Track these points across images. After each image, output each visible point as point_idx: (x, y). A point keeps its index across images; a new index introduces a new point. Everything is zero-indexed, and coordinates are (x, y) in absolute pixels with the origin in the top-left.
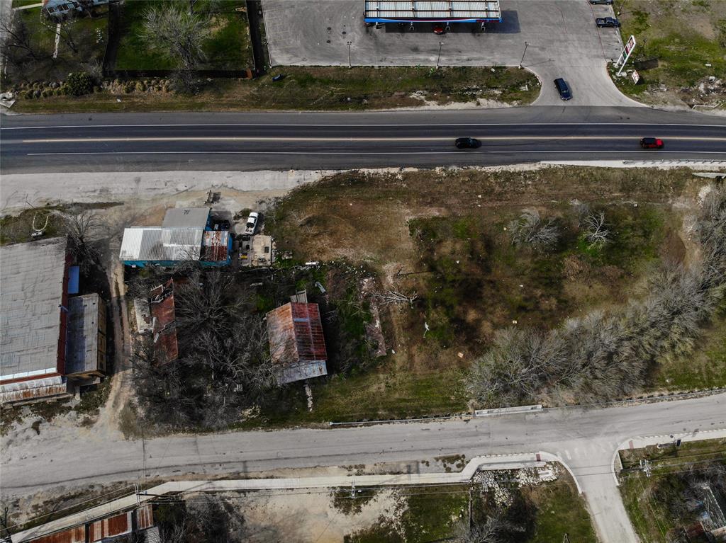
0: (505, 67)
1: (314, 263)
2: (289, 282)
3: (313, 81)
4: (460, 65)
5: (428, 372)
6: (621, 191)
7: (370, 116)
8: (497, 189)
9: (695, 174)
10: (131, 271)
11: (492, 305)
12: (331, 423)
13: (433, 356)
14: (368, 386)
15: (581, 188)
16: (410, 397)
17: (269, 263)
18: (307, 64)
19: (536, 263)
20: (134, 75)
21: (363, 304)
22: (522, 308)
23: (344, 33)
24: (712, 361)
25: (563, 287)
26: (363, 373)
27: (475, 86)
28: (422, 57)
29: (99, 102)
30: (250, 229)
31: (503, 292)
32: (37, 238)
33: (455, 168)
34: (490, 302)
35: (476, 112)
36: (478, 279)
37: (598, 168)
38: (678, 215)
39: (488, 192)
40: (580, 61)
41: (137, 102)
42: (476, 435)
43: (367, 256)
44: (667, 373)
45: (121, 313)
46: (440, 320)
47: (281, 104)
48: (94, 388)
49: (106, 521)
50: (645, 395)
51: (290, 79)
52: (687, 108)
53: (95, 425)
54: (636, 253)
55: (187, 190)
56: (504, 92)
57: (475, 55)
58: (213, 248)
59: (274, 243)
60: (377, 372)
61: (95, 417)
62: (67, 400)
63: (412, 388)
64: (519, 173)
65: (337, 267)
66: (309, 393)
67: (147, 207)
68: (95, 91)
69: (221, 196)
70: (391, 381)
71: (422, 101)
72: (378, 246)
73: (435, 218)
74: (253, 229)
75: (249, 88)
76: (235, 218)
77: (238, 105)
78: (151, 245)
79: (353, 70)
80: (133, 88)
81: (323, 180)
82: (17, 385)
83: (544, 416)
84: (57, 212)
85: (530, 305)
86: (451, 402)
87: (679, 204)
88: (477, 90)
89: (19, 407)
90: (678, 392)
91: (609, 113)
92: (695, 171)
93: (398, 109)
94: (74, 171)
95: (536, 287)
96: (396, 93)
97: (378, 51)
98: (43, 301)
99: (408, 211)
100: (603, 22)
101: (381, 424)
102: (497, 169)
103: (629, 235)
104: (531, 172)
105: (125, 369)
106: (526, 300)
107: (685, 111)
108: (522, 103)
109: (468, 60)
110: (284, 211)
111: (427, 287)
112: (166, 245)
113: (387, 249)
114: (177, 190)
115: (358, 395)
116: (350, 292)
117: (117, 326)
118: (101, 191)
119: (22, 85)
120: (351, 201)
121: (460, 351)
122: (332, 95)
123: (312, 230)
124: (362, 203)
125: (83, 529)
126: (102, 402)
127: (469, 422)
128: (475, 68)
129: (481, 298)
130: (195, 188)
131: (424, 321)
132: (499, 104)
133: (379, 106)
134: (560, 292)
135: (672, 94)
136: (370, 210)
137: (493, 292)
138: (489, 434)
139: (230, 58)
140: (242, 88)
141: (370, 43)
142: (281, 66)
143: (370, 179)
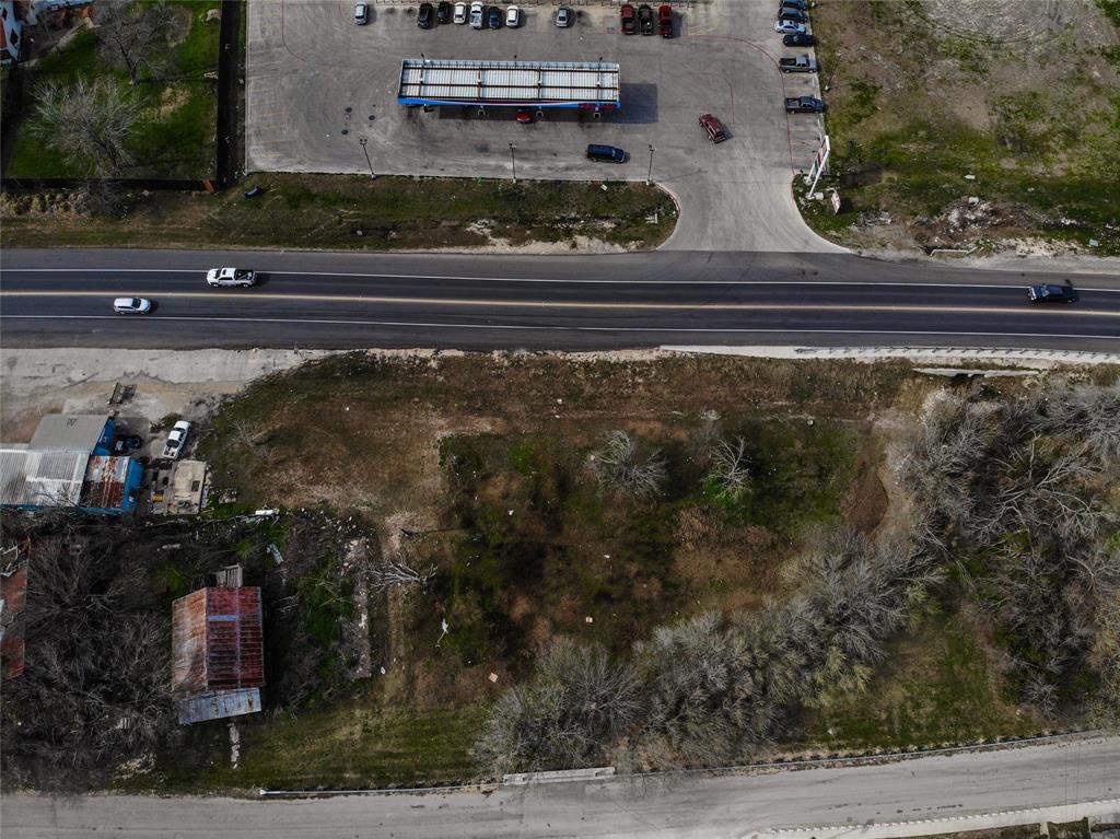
0: (624, 183)
1: (269, 512)
2: (223, 544)
3: (311, 198)
4: (551, 177)
5: (437, 706)
6: (788, 398)
7: (395, 259)
8: (588, 389)
9: (918, 370)
11: (556, 589)
12: (262, 792)
13: (449, 678)
14: (333, 730)
15: (723, 392)
16: (401, 750)
17: (196, 509)
18: (304, 169)
19: (634, 518)
20: (29, 186)
21: (344, 585)
22: (603, 596)
23: (372, 118)
24: (912, 699)
25: (673, 560)
26: (326, 707)
27: (573, 215)
28: (492, 162)
30: (173, 450)
31: (576, 567)
33: (524, 352)
34: (554, 583)
35: (568, 259)
36: (538, 543)
37: (753, 359)
38: (882, 441)
39: (573, 395)
40: (749, 173)
41: (31, 230)
42: (500, 819)
43: (363, 499)
44: (832, 717)
46: (469, 615)
47: (255, 236)
50: (789, 756)
51: (274, 194)
52: (920, 255)
54: (801, 505)
55: (84, 381)
56: (619, 224)
57: (578, 161)
58: (102, 484)
59: (209, 475)
60: (351, 705)
63: (406, 735)
64: (624, 365)
65: (308, 519)
66: (235, 737)
67: (22, 408)
69: (137, 391)
70: (372, 723)
71: (485, 237)
72: (383, 481)
73: (484, 436)
74: (176, 451)
75: (206, 208)
76: (152, 430)
77: (185, 237)
78: (8, 478)
79: (377, 182)
80: (27, 207)
81: (305, 366)
83: (615, 787)
85: (616, 591)
86: (467, 759)
87: (887, 422)
88: (576, 220)
90: (846, 752)
91: (783, 264)
92: (919, 366)
93: (444, 250)
95: (631, 560)
96: (444, 223)
97: (423, 150)
99: (442, 422)
100: (796, 105)
101: (346, 795)
102: (590, 357)
103: (792, 474)
104: (643, 363)
106: (611, 581)
107: (916, 260)
108: (643, 246)
109: (567, 169)
111: (456, 556)
112: (30, 479)
113: (398, 487)
114: (69, 380)
115: (316, 745)
116: (323, 563)
120: (348, 404)
121: (495, 670)
122: (340, 222)
123: (274, 453)
124: (366, 407)
127: (492, 796)
128: (576, 184)
129: (540, 576)
130: (96, 378)
131: (441, 617)
132: (607, 246)
133: (415, 244)
134: (667, 569)
135: (899, 229)
136: (379, 418)
137: (561, 565)
138: (521, 816)
139: (184, 157)
140: (197, 208)
141: (412, 136)
142: (262, 173)
143: (384, 366)
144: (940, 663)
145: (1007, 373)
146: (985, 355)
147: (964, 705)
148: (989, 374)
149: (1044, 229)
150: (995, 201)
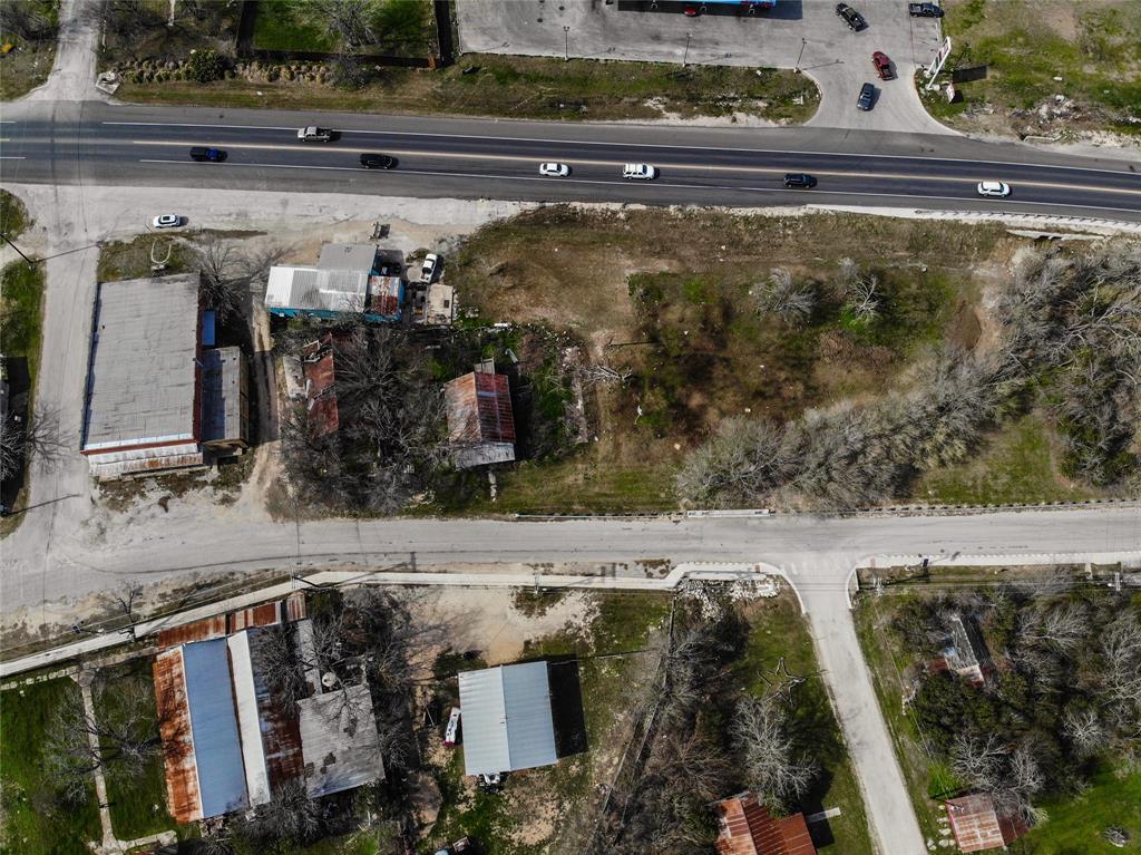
0: (775, 70)
1: (505, 325)
2: (474, 347)
3: (515, 76)
4: (714, 62)
5: (637, 464)
6: (907, 249)
7: (588, 129)
8: (747, 239)
9: (1011, 231)
10: (278, 322)
11: (722, 388)
12: (517, 515)
13: (644, 445)
14: (563, 477)
15: (856, 243)
16: (612, 492)
17: (449, 321)
18: (510, 51)
19: (786, 338)
20: (279, 57)
21: (564, 379)
22: (759, 394)
23: (562, 8)
24: (992, 473)
25: (814, 370)
26: (558, 461)
27: (732, 95)
28: (665, 48)
29: (232, 92)
30: (427, 276)
31: (738, 373)
32: (159, 273)
33: (695, 207)
34: (721, 384)
35: (729, 131)
36: (708, 355)
37: (882, 217)
38: (979, 285)
39: (735, 243)
41: (283, 95)
42: (686, 539)
43: (573, 319)
44: (931, 482)
45: (265, 372)
46: (657, 404)
47: (471, 107)
48: (235, 460)
49: (250, 611)
50: (899, 507)
51: (485, 72)
52: (1016, 140)
53: (236, 504)
54: (914, 332)
55: (347, 220)
56: (770, 104)
57: (736, 50)
58: (380, 297)
59: (456, 296)
60: (575, 460)
61: (237, 494)
62: (201, 473)
63: (615, 482)
64: (777, 220)
65: (533, 331)
66: (492, 480)
67: (297, 240)
68: (227, 77)
69: (391, 230)
70: (591, 473)
71: (660, 111)
72: (587, 306)
73: (663, 274)
74: (430, 276)
75: (430, 82)
76: (408, 260)
77: (415, 106)
78: (303, 291)
79: (571, 63)
80: (277, 76)
81: (522, 215)
82: (142, 452)
83: (770, 522)
84: (182, 240)
85: (770, 391)
86: (660, 500)
87: (983, 271)
88: (734, 99)
89: (142, 480)
90: (942, 506)
91: (905, 142)
92: (1011, 228)
93: (627, 121)
94: (202, 187)
95: (781, 369)
96: (626, 99)
97: (606, 38)
98: (172, 352)
99: (629, 262)
100: (919, 9)
101: (576, 519)
102: (750, 212)
103: (909, 308)
104: (792, 218)
105: (272, 439)
106: (765, 384)
107: (1013, 144)
108: (792, 122)
109: (727, 56)
110: (470, 254)
111: (645, 363)
112: (322, 291)
113: (599, 309)
114: (335, 219)
115: (551, 486)
116: (548, 363)
117: (261, 387)
118: (238, 215)
119: (128, 64)
120: (556, 246)
121: (678, 441)
122: (540, 97)
123: (505, 282)
124: (570, 249)
125: (223, 618)
126: (244, 477)
127: (680, 524)
128: (735, 68)
129: (710, 379)
130: (358, 218)
131: (637, 404)
132: (762, 120)
133: (603, 117)
134: (809, 377)
135: (999, 118)
136: (581, 258)
137: (726, 372)
138: (701, 538)
139: (406, 38)
140: (422, 82)
141: (596, 25)
142: (474, 54)
143: (584, 216)
144: (1015, 449)
145: (1079, 237)
146: (1064, 222)
147: (1032, 479)
148: (1065, 237)
149: (1116, 125)
150: (1077, 99)
